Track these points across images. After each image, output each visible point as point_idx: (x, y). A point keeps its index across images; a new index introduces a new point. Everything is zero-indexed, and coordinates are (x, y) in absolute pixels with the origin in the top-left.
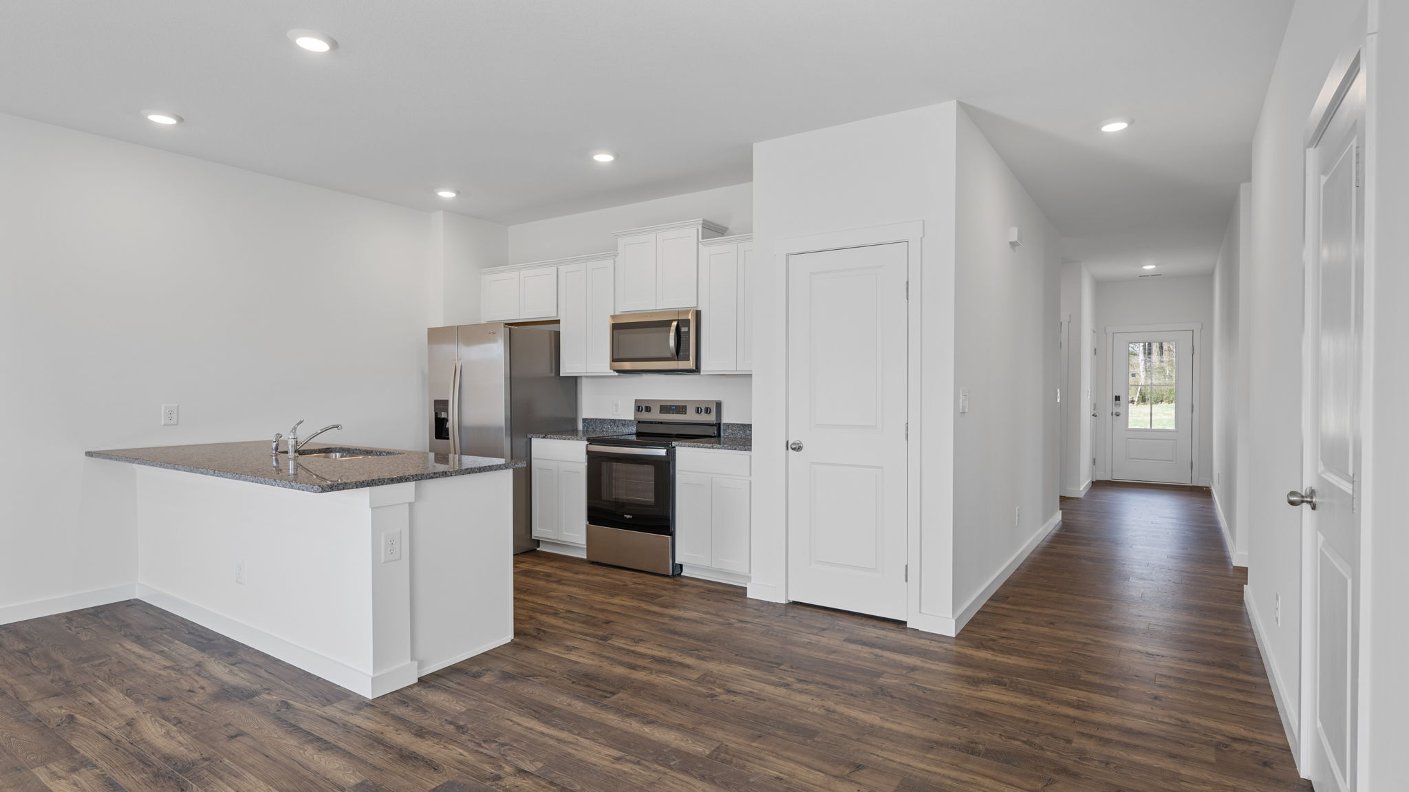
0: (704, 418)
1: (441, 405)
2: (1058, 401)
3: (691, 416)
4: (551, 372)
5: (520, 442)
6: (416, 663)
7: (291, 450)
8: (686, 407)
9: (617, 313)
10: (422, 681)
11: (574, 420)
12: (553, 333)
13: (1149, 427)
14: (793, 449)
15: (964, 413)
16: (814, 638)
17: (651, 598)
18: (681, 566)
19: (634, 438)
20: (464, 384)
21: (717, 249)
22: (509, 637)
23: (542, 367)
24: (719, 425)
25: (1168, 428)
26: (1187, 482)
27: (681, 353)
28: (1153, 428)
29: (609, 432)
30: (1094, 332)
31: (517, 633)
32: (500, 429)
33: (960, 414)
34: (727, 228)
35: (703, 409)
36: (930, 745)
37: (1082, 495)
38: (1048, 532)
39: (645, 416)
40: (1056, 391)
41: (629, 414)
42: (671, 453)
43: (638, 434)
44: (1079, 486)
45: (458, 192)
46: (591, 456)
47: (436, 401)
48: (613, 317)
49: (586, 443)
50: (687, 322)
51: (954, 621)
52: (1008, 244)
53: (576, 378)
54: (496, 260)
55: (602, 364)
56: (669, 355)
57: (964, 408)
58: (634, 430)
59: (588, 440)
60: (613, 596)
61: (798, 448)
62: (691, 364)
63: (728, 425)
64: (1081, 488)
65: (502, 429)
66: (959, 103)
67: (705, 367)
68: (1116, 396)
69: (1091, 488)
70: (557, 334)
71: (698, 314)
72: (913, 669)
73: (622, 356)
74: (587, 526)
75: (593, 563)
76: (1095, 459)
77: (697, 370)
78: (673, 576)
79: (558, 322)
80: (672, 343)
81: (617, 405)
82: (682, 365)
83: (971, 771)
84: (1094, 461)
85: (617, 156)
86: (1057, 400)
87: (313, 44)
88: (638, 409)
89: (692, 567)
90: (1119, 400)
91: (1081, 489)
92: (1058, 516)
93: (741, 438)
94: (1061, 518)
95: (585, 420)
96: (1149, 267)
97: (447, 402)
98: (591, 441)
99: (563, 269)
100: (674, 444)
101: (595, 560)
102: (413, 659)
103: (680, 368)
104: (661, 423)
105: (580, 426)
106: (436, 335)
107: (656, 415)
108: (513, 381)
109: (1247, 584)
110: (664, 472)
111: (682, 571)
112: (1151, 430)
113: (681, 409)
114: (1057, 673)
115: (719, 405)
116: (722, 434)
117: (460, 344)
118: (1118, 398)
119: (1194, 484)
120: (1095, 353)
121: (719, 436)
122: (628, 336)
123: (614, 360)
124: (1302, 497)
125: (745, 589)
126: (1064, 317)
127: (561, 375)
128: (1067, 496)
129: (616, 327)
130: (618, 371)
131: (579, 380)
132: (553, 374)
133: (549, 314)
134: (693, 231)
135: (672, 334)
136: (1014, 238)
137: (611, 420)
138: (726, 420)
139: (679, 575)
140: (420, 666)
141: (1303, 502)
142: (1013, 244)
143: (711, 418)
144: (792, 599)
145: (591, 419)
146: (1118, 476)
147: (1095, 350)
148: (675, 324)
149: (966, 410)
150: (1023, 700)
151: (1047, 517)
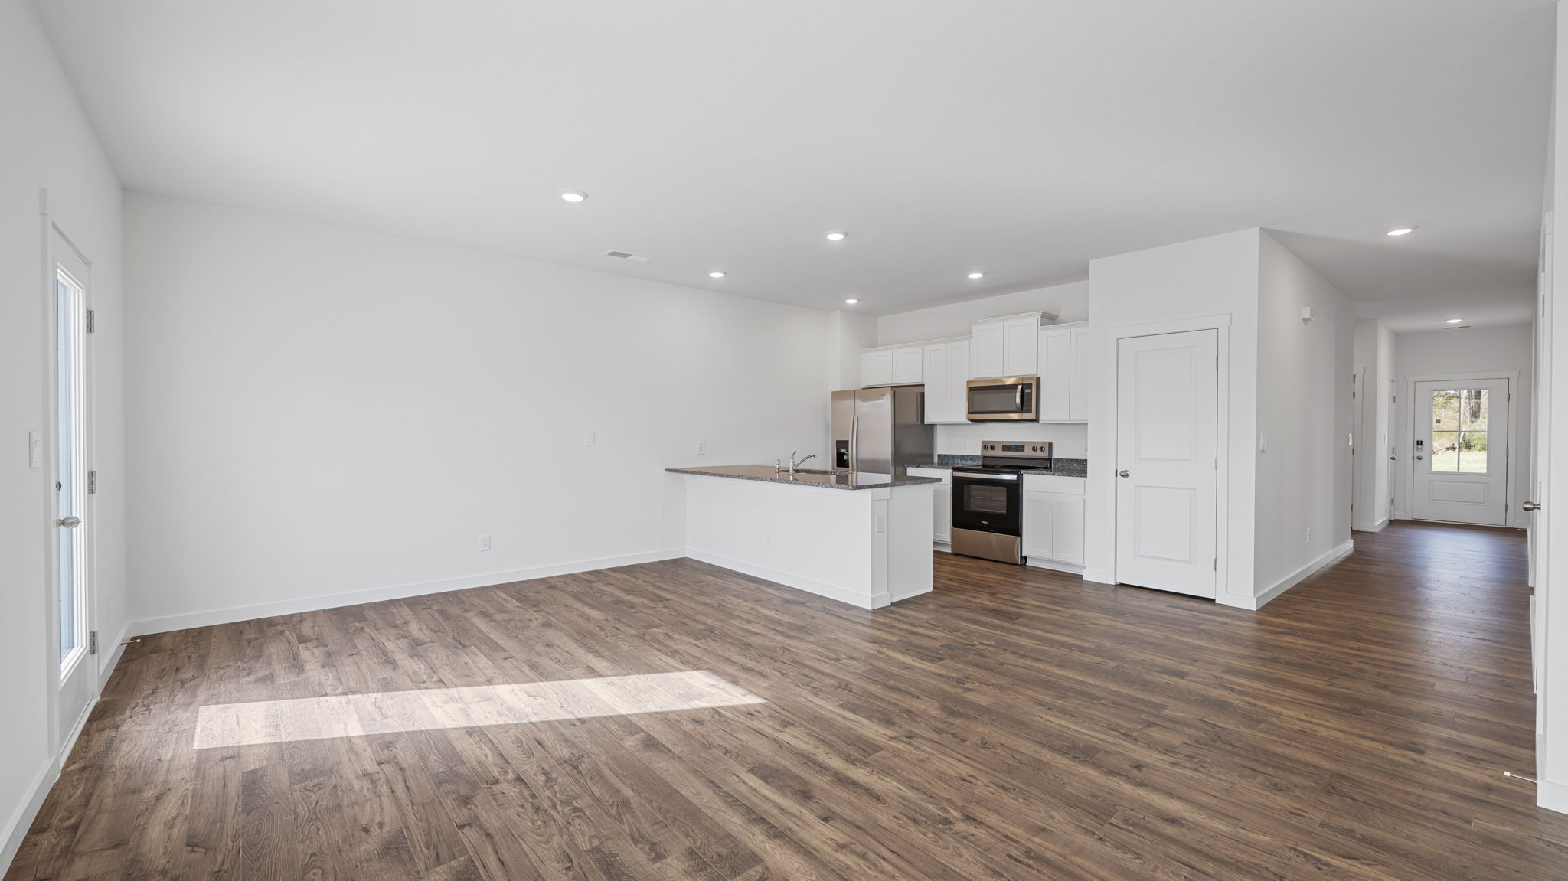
0: (1039, 454)
1: (842, 445)
2: (1351, 444)
3: (1028, 453)
4: (918, 420)
5: (900, 470)
6: (890, 594)
7: (791, 470)
8: (1024, 446)
9: (971, 380)
10: (893, 604)
11: (932, 456)
12: (919, 395)
13: (1457, 471)
14: (1122, 476)
15: (1263, 451)
16: (1144, 604)
17: (1013, 576)
18: (1026, 558)
19: (981, 467)
20: (860, 429)
21: (1053, 334)
22: (931, 589)
23: (912, 418)
24: (1050, 460)
25: (1480, 471)
26: (1501, 523)
27: (1025, 408)
28: (1460, 471)
29: (961, 464)
30: (1392, 381)
31: (934, 587)
32: (888, 461)
33: (1260, 452)
34: (1058, 316)
35: (1038, 450)
36: (1245, 657)
37: (1377, 530)
38: (1337, 555)
39: (990, 453)
40: (1348, 435)
41: (977, 452)
42: (1020, 478)
43: (983, 466)
44: (1374, 521)
45: (859, 300)
46: (955, 480)
47: (837, 441)
48: (968, 382)
49: (952, 471)
50: (1030, 386)
51: (1255, 600)
52: (1302, 321)
53: (933, 425)
54: (871, 343)
55: (961, 414)
56: (1014, 409)
57: (1264, 447)
58: (981, 463)
59: (953, 469)
60: (984, 573)
61: (1125, 475)
62: (1032, 416)
63: (1057, 460)
64: (1377, 522)
65: (889, 462)
66: (1261, 228)
67: (1043, 418)
68: (1418, 442)
69: (1388, 525)
70: (922, 395)
71: (1038, 379)
72: (1225, 623)
73: (975, 410)
74: (952, 531)
75: (957, 555)
76: (1393, 500)
77: (1037, 420)
78: (1021, 565)
79: (924, 385)
80: (1018, 400)
81: (965, 445)
82: (1026, 416)
83: (1275, 669)
84: (1392, 502)
85: (985, 274)
86: (1348, 443)
87: (835, 237)
88: (985, 448)
89: (1035, 559)
90: (1421, 445)
91: (1376, 524)
92: (1349, 545)
93: (1077, 468)
94: (1352, 546)
95: (939, 456)
96: (1454, 321)
97: (847, 442)
98: (955, 469)
99: (927, 348)
100: (1022, 471)
101: (958, 553)
102: (888, 591)
103: (1024, 418)
104: (1003, 458)
105: (936, 460)
106: (837, 396)
107: (999, 452)
108: (897, 428)
109: (1533, 595)
110: (1014, 492)
111: (1026, 562)
112: (1458, 474)
113: (1020, 448)
114: (1342, 633)
115: (1050, 445)
116: (1053, 466)
117: (857, 400)
118: (1420, 443)
119: (1509, 525)
120: (1394, 401)
121: (1051, 467)
122: (979, 397)
123: (969, 413)
124: (1534, 505)
125: (1082, 576)
126: (1357, 369)
127: (925, 423)
128: (1360, 530)
129: (971, 389)
130: (971, 421)
131: (935, 427)
132: (919, 423)
133: (917, 380)
134: (1034, 320)
135: (1018, 395)
136: (1307, 316)
137: (961, 456)
138: (1056, 456)
139: (1025, 565)
140: (892, 596)
141: (1534, 508)
142: (1306, 320)
143: (1045, 455)
144: (1119, 581)
145: (945, 455)
146: (1419, 516)
147: (1394, 398)
148: (1020, 387)
149: (1266, 449)
150: (1314, 644)
151: (1338, 541)
